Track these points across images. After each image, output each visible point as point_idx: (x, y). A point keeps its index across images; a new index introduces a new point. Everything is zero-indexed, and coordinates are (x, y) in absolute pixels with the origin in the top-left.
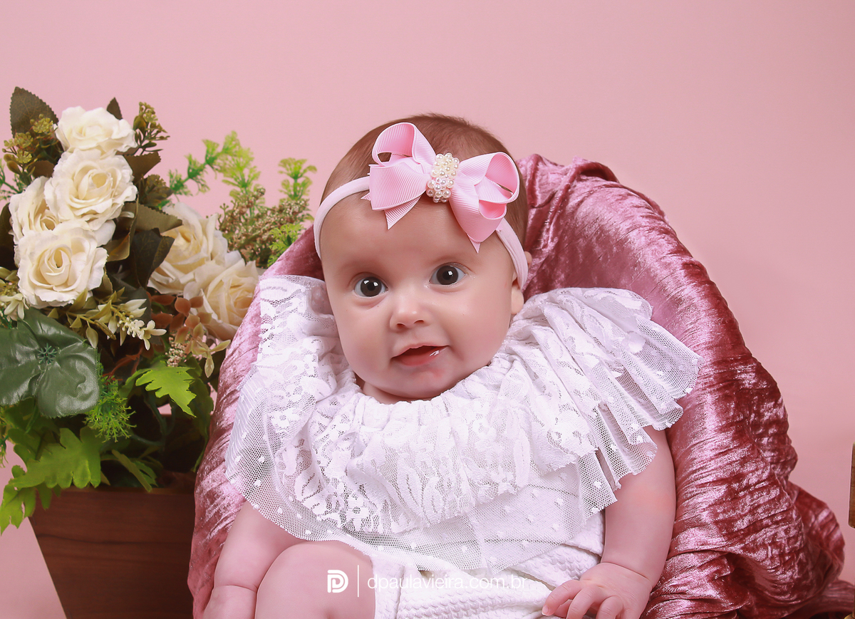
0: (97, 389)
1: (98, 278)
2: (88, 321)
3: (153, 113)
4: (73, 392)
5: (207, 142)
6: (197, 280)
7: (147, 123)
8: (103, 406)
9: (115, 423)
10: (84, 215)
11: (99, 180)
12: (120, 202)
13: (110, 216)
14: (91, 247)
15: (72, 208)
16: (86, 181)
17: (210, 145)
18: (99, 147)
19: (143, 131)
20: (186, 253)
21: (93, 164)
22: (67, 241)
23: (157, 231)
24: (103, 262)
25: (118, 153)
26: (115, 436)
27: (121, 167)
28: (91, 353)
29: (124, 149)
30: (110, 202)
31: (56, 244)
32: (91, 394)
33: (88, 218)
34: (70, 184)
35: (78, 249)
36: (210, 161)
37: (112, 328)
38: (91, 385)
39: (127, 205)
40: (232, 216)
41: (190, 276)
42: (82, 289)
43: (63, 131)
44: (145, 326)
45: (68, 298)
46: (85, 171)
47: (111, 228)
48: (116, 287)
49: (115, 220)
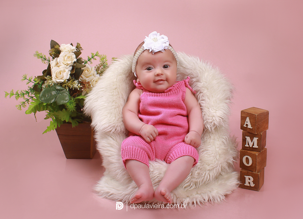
0: (69, 98)
1: (68, 77)
2: (66, 85)
3: (80, 44)
4: (64, 99)
5: (92, 53)
6: (89, 79)
7: (79, 47)
8: (70, 102)
9: (72, 107)
10: (65, 65)
11: (69, 57)
12: (73, 62)
13: (71, 65)
14: (67, 70)
15: (63, 63)
16: (66, 57)
17: (92, 54)
18: (68, 51)
19: (78, 48)
20: (87, 74)
21: (68, 54)
22: (62, 69)
23: (81, 68)
24: (69, 73)
25: (73, 52)
26: (72, 110)
27: (73, 55)
28: (67, 92)
29: (74, 51)
30: (71, 62)
31: (60, 70)
32: (67, 99)
33: (66, 65)
34: (63, 58)
35: (64, 71)
36: (93, 57)
37: (71, 86)
38: (67, 98)
39: (75, 62)
40: (98, 67)
41: (88, 78)
42: (65, 79)
43: (61, 48)
44: (78, 85)
45: (62, 81)
46: (65, 56)
47: (71, 67)
48: (72, 79)
49: (72, 66)
